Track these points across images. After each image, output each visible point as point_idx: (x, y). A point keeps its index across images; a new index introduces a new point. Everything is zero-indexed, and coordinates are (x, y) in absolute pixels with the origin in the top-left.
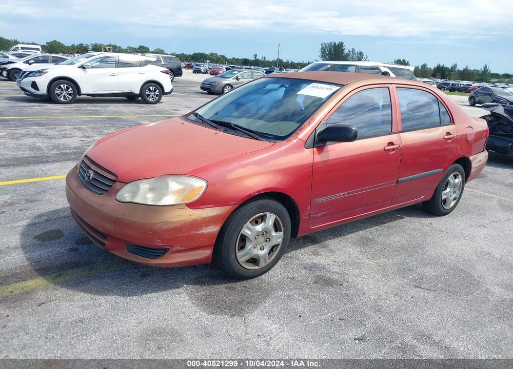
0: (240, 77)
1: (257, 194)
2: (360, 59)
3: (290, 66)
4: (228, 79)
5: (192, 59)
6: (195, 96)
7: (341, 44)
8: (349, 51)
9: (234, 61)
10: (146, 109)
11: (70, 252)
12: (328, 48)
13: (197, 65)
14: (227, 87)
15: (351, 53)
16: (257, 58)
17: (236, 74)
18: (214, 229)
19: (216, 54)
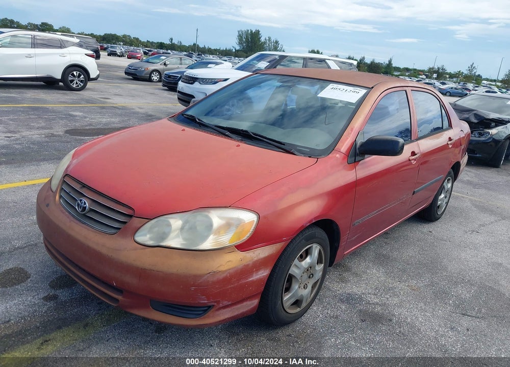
0: (169, 63)
1: (308, 224)
2: (276, 49)
3: (207, 52)
4: (155, 65)
5: (103, 40)
6: (120, 82)
7: (258, 32)
8: (266, 39)
9: (149, 44)
10: (71, 97)
11: (47, 301)
12: (244, 36)
13: (111, 47)
14: (155, 73)
15: (268, 41)
16: (173, 42)
17: (163, 60)
18: (264, 273)
19: (129, 36)
